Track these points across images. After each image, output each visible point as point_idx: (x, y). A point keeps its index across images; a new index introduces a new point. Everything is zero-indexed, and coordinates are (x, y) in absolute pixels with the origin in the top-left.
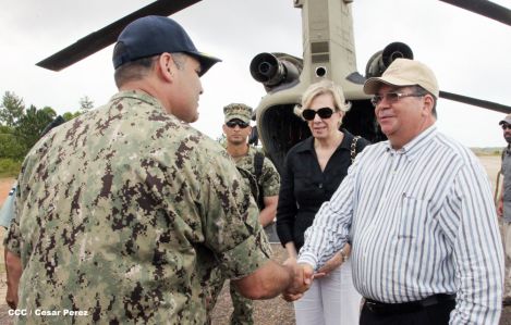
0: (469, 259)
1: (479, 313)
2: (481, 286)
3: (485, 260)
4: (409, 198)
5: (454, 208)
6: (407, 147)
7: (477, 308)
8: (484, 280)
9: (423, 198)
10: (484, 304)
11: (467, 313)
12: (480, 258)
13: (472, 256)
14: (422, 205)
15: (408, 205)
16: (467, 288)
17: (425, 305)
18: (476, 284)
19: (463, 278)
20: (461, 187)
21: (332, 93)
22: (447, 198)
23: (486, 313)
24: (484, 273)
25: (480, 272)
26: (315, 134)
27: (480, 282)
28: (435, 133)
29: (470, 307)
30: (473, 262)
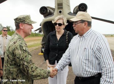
0: (105, 64)
1: (108, 78)
2: (109, 71)
3: (109, 64)
4: (87, 49)
5: (99, 51)
6: (84, 35)
7: (108, 77)
8: (109, 69)
9: (90, 49)
10: (110, 75)
11: (105, 78)
12: (108, 64)
13: (105, 63)
14: (90, 51)
15: (87, 51)
16: (105, 72)
17: (96, 76)
18: (107, 70)
19: (104, 69)
20: (100, 45)
21: (63, 19)
22: (97, 48)
23: (110, 78)
24: (109, 67)
25: (108, 67)
26: (56, 30)
27: (108, 70)
28: (91, 30)
29: (106, 76)
30: (106, 65)
